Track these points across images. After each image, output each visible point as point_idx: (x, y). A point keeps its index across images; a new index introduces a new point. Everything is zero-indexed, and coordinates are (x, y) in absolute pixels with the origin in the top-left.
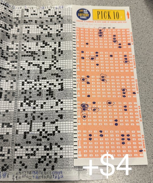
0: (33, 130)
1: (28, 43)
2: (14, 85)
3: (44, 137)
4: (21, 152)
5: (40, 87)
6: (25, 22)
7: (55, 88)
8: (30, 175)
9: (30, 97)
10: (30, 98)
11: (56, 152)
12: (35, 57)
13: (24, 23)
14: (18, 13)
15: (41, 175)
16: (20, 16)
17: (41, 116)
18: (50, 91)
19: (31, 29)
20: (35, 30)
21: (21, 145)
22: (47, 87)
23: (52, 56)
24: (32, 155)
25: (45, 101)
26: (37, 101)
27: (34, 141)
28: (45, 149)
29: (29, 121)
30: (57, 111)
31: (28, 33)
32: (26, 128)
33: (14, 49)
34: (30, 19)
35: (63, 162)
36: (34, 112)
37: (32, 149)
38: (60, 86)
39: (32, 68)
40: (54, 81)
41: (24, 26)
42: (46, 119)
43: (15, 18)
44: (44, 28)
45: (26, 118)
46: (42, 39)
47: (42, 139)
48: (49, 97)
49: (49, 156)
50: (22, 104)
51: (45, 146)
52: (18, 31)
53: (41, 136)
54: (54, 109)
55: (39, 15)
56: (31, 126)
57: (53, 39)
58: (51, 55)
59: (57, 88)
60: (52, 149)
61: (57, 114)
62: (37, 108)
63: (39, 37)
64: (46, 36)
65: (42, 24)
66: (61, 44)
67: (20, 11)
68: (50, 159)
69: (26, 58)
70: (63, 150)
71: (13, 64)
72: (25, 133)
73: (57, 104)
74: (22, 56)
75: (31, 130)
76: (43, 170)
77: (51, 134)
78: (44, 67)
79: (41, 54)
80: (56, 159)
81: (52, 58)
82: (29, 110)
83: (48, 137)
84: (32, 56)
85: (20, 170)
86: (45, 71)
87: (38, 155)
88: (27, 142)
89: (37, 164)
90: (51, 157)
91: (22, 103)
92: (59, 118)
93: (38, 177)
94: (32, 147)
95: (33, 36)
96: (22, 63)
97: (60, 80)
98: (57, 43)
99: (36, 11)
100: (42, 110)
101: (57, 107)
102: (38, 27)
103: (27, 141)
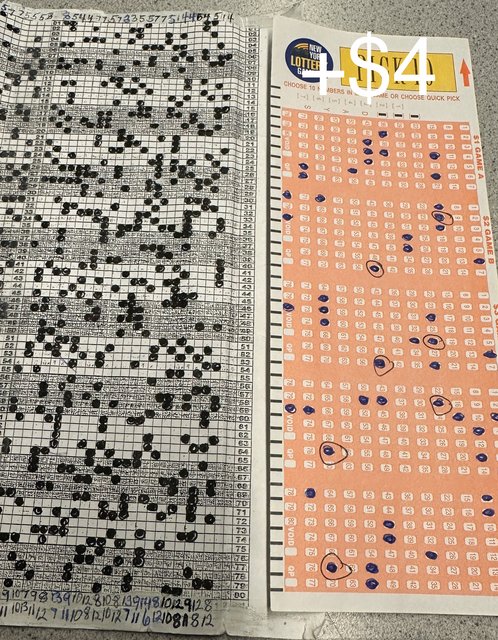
0: (62, 443)
1: (66, 136)
2: (7, 278)
3: (99, 470)
4: (16, 519)
5: (98, 288)
6: (63, 65)
7: (150, 296)
8: (42, 605)
9: (61, 324)
10: (62, 327)
11: (141, 526)
12: (87, 186)
13: (59, 67)
14: (39, 34)
15: (83, 608)
16: (45, 45)
17: (95, 395)
18: (131, 306)
19: (81, 90)
20: (93, 93)
21: (17, 495)
22: (121, 291)
23: (149, 182)
24: (53, 530)
25: (111, 341)
26: (82, 340)
27: (63, 481)
28: (104, 514)
29: (51, 408)
30: (152, 381)
31: (70, 102)
32: (38, 434)
33: (18, 154)
34: (79, 56)
35: (165, 566)
36: (72, 379)
37: (56, 511)
38: (168, 290)
39: (74, 222)
40: (147, 271)
41: (59, 77)
42: (113, 407)
43: (29, 50)
44: (125, 86)
45: (40, 397)
46: (116, 125)
47: (95, 476)
48: (128, 326)
49: (113, 541)
50: (29, 346)
51: (103, 504)
52: (36, 96)
53: (92, 465)
54: (143, 373)
55: (112, 43)
56: (57, 426)
57: (155, 126)
58: (142, 178)
59: (158, 298)
60: (128, 516)
61: (153, 391)
62: (81, 363)
63: (105, 116)
64: (131, 114)
65: (119, 74)
66: (182, 145)
67: (47, 28)
68: (118, 552)
69: (57, 189)
70: (168, 520)
71: (11, 205)
72: (35, 450)
73: (154, 354)
74: (45, 179)
75: (54, 443)
76: (89, 588)
77: (126, 463)
78: (117, 219)
79: (111, 175)
80: (140, 552)
81: (148, 189)
82: (54, 370)
83: (116, 471)
84: (78, 181)
85: (8, 583)
86: (119, 234)
87: (77, 535)
88: (40, 485)
89: (68, 566)
90: (124, 545)
91: (31, 342)
92: (158, 407)
93: (70, 613)
94: (56, 504)
95: (86, 115)
96: (40, 205)
97: (168, 269)
98: (169, 138)
99: (102, 30)
100: (99, 372)
101: (154, 364)
102: (104, 84)
103: (39, 479)
